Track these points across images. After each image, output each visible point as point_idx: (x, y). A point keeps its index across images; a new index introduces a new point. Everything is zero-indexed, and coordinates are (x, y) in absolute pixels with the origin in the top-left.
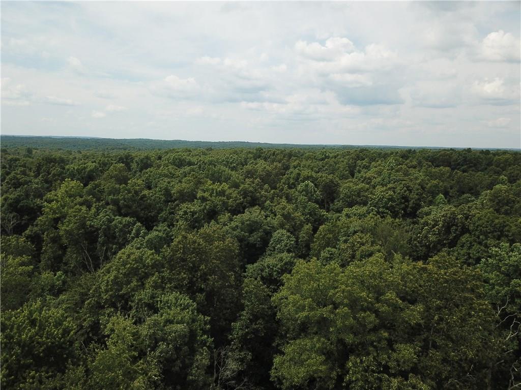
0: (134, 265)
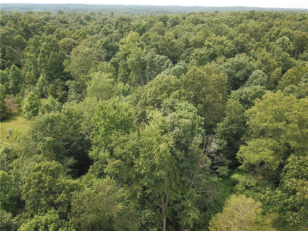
0: (165, 84)
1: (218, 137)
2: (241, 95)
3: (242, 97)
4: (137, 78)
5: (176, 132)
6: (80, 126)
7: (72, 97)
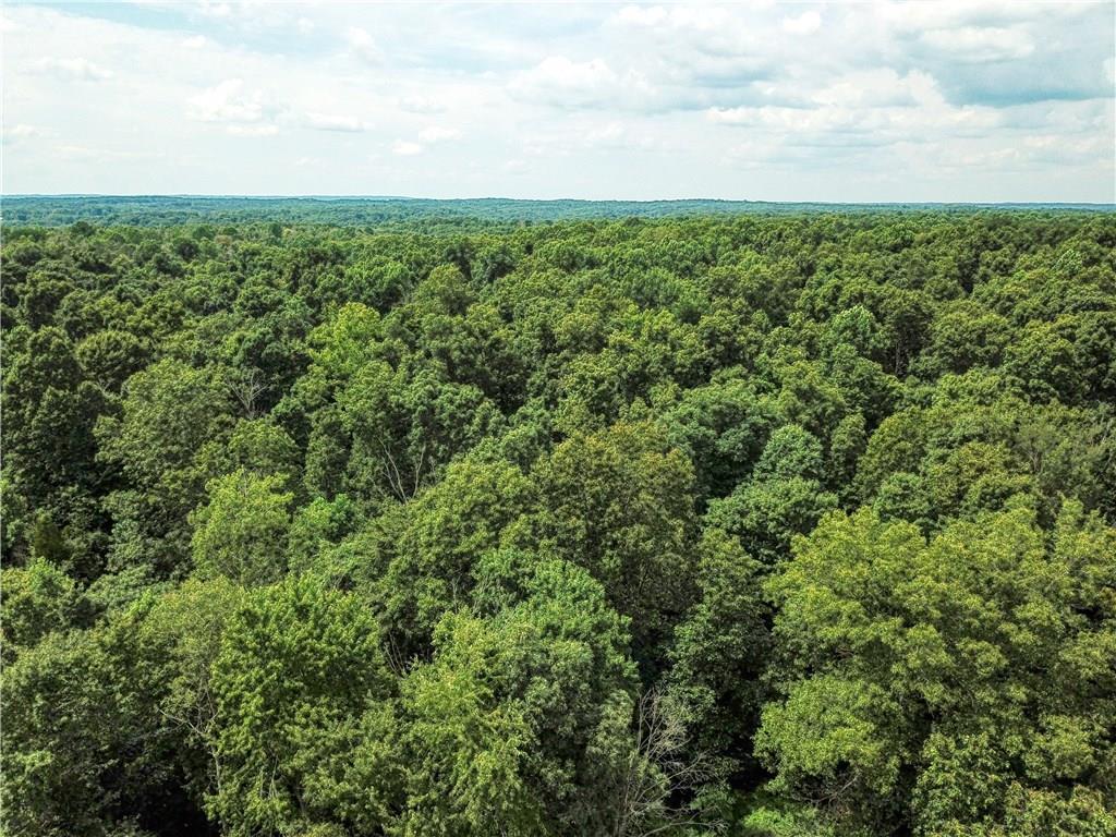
0: (479, 495)
1: (684, 678)
2: (743, 514)
3: (747, 522)
4: (379, 471)
5: (537, 697)
6: (168, 692)
7: (127, 552)
